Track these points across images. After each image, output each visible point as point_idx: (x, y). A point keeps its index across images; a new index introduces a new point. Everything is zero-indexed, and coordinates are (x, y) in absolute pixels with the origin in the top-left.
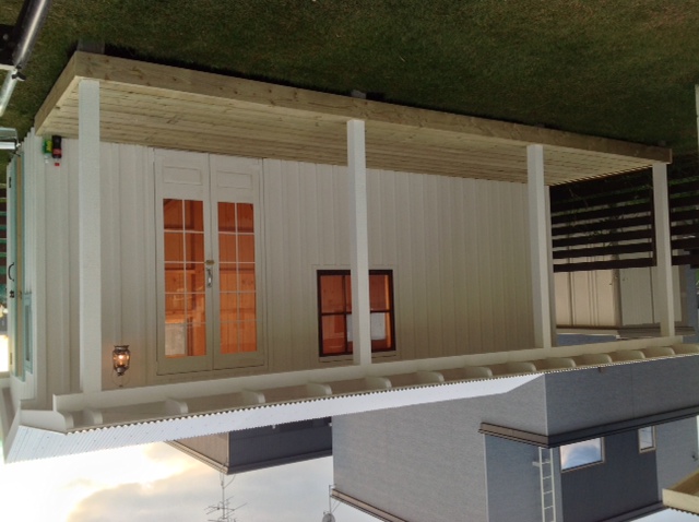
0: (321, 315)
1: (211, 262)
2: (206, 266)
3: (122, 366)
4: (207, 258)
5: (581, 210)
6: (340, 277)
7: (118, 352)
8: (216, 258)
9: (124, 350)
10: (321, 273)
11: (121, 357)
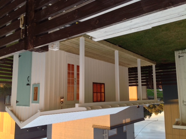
0: (93, 92)
1: (75, 79)
2: (74, 80)
3: (62, 102)
4: (75, 78)
5: (132, 73)
6: (96, 84)
7: (61, 98)
8: (76, 78)
9: (63, 98)
10: (93, 83)
11: (62, 100)
